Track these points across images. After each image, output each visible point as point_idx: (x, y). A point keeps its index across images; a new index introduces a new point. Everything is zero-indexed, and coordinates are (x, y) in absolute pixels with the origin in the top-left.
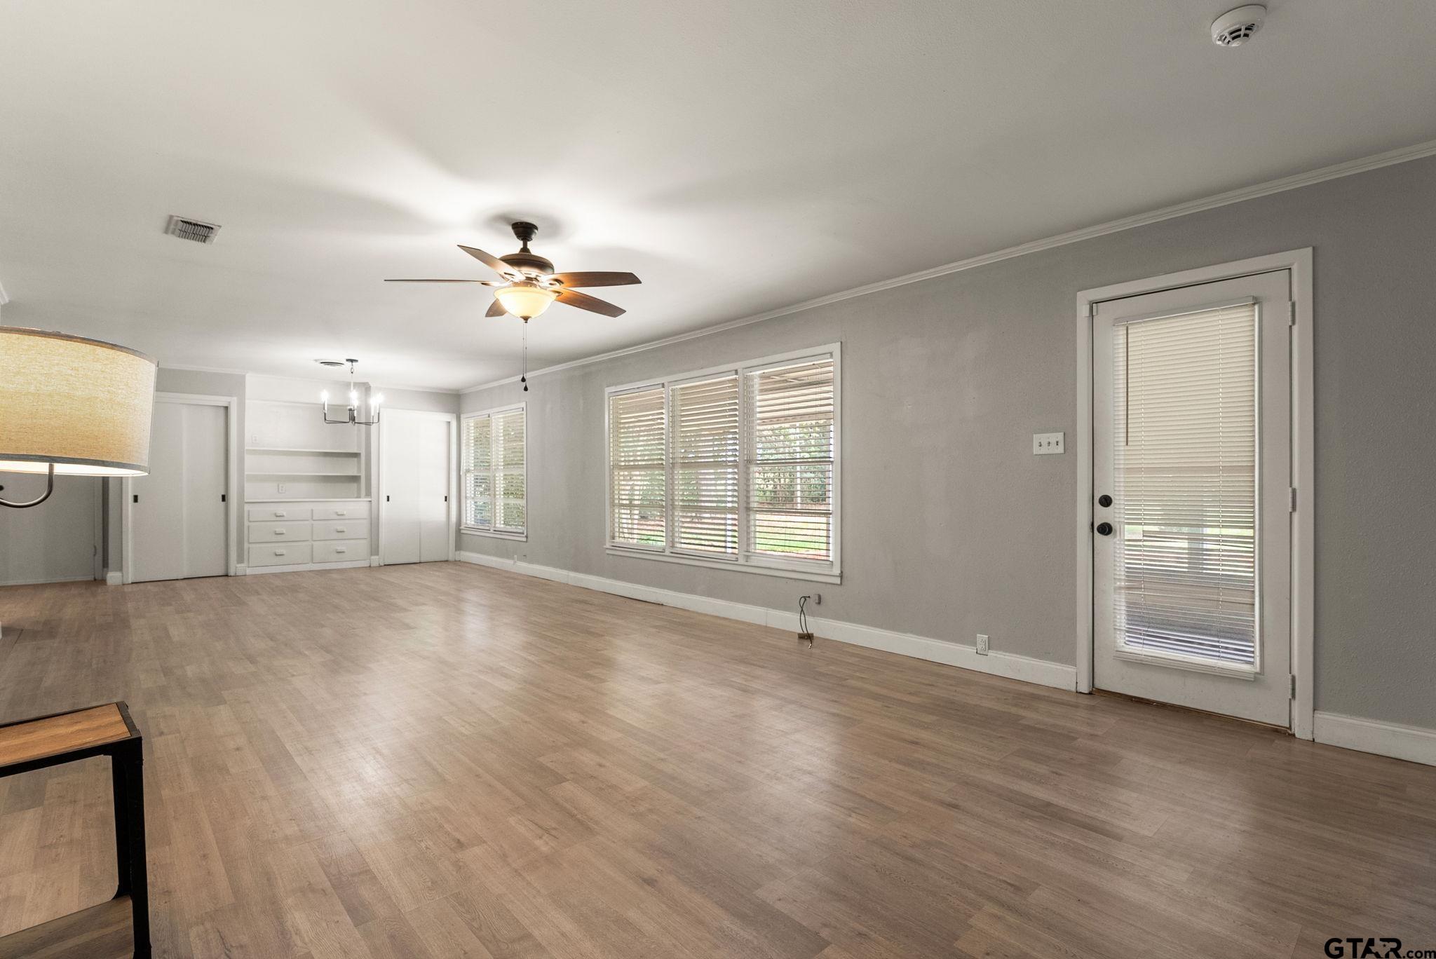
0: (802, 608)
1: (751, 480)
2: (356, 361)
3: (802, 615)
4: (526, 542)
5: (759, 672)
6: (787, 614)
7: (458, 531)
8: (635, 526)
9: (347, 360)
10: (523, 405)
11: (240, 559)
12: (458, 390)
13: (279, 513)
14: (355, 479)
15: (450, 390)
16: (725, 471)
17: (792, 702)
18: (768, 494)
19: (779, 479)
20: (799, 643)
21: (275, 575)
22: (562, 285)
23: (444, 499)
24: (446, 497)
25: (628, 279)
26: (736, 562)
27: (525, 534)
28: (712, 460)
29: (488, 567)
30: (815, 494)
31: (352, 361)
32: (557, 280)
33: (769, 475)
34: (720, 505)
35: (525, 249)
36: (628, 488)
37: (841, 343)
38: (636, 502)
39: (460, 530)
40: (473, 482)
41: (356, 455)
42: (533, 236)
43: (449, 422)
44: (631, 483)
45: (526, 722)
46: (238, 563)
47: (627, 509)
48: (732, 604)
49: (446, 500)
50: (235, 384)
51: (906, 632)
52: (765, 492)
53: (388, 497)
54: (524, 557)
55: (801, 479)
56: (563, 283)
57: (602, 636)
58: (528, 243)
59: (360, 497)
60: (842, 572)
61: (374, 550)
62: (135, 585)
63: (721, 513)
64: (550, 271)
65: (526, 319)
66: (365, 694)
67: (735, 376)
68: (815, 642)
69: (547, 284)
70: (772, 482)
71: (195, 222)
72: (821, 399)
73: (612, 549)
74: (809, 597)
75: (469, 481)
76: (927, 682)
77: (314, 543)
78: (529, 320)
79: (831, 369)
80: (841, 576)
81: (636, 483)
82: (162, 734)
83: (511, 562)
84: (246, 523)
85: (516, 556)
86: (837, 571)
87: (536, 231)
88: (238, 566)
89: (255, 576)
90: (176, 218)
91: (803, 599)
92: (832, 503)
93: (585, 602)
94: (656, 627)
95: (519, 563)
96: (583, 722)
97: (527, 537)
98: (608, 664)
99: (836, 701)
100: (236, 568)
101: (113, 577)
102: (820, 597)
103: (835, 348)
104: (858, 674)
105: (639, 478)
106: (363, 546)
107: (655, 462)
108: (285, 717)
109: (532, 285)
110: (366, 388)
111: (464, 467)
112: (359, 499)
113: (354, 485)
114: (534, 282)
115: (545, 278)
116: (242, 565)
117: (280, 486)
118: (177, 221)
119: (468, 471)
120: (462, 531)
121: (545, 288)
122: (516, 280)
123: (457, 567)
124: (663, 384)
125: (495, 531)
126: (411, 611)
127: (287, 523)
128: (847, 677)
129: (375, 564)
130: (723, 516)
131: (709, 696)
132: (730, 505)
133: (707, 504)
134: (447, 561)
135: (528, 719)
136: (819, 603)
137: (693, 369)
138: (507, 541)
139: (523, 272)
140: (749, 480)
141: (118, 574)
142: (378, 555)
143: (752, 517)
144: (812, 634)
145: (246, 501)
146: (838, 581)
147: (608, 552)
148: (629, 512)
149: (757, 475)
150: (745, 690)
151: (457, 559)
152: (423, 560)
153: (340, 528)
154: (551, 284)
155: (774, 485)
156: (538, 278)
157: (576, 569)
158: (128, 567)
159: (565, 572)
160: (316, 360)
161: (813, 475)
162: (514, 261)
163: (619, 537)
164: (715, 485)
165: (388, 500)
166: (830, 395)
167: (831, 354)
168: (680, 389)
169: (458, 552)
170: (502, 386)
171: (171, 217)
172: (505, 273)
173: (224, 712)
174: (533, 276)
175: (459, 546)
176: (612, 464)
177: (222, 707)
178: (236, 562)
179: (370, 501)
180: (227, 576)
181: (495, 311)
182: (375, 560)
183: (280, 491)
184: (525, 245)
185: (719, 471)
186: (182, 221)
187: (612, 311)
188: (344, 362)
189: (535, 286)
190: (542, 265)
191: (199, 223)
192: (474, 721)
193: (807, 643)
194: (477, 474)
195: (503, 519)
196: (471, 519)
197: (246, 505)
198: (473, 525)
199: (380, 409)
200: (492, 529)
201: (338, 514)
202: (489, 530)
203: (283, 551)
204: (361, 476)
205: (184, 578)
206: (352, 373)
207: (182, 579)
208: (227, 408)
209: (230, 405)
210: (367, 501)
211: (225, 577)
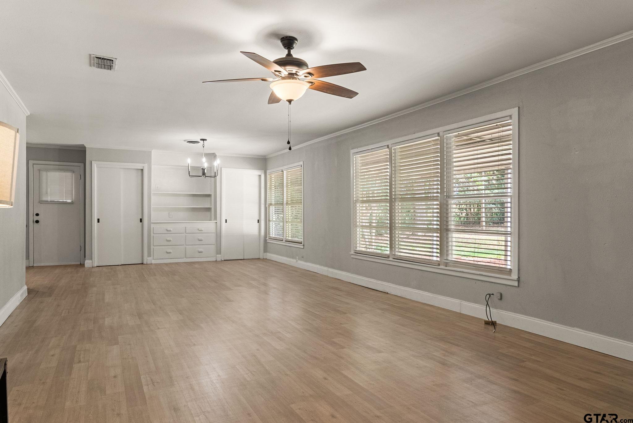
0: (487, 304)
1: (449, 210)
2: (206, 140)
3: (488, 307)
4: (303, 248)
5: (454, 349)
6: (476, 306)
7: (265, 241)
8: (373, 241)
9: (201, 140)
10: (301, 163)
11: (149, 255)
12: (265, 156)
13: (169, 229)
14: (209, 209)
15: (260, 156)
16: (432, 203)
17: (480, 377)
18: (462, 219)
19: (470, 209)
20: (485, 328)
21: (166, 264)
22: (313, 76)
24: (258, 220)
25: (357, 67)
26: (438, 267)
27: (303, 244)
28: (424, 196)
29: (282, 263)
30: (496, 220)
31: (203, 140)
32: (309, 73)
33: (463, 206)
34: (430, 227)
35: (289, 54)
36: (369, 215)
37: (519, 107)
38: (374, 225)
39: (267, 240)
40: (273, 211)
41: (209, 196)
42: (294, 45)
43: (260, 175)
44: (371, 212)
45: (287, 375)
46: (148, 257)
47: (368, 229)
48: (435, 296)
49: (258, 222)
50: (146, 157)
51: (574, 326)
52: (460, 218)
53: (226, 220)
54: (302, 258)
55: (486, 208)
56: (313, 75)
57: (345, 313)
58: (291, 50)
59: (211, 220)
60: (519, 277)
61: (219, 251)
62: (98, 267)
63: (430, 232)
64: (306, 68)
65: (290, 101)
66: (194, 345)
67: (438, 137)
68: (497, 327)
69: (303, 77)
70: (465, 211)
71: (102, 57)
72: (502, 150)
73: (355, 255)
74: (493, 294)
75: (271, 210)
76: (595, 370)
77: (187, 247)
78: (292, 102)
79: (511, 127)
80: (519, 280)
81: (373, 211)
82: (80, 362)
83: (295, 261)
84: (152, 235)
85: (297, 257)
86: (515, 276)
87: (296, 42)
89: (156, 264)
90: (92, 56)
91: (488, 296)
92: (509, 226)
93: (336, 289)
94: (382, 309)
95: (299, 262)
96: (325, 379)
97: (304, 245)
98: (348, 335)
99: (517, 380)
100: (148, 260)
101: (88, 263)
102: (501, 295)
103: (514, 112)
104: (533, 357)
105: (376, 208)
106: (213, 248)
107: (383, 198)
108: (146, 357)
109: (293, 78)
110: (212, 156)
111: (269, 202)
112: (210, 221)
113: (208, 213)
114: (295, 76)
115: (302, 72)
116: (150, 258)
117: (170, 213)
118: (94, 57)
119: (271, 204)
120: (268, 241)
121: (303, 80)
122: (283, 76)
123: (264, 263)
124: (388, 146)
125: (286, 241)
126: (232, 290)
127: (172, 235)
128: (525, 360)
129: (219, 259)
130: (431, 234)
131: (417, 366)
132: (435, 227)
133: (420, 226)
134: (259, 259)
135: (288, 373)
136: (501, 299)
137: (408, 135)
138: (292, 248)
139: (287, 70)
140: (448, 209)
141: (90, 261)
142: (220, 254)
143: (450, 236)
144: (496, 322)
145: (152, 222)
146: (516, 284)
147: (352, 256)
148: (369, 231)
149: (454, 206)
150: (444, 364)
151: (264, 258)
152: (245, 258)
153: (200, 238)
154: (305, 76)
155: (467, 213)
156: (298, 73)
157: (332, 267)
158: (95, 258)
159: (326, 268)
160: (185, 141)
161: (494, 206)
162: (281, 63)
163: (360, 247)
164: (427, 213)
165: (226, 222)
166: (511, 147)
167: (510, 117)
168: (400, 148)
169: (265, 254)
170: (289, 152)
171: (90, 55)
172: (275, 71)
173: (115, 350)
174: (294, 72)
175: (265, 251)
176: (355, 199)
177: (115, 346)
178: (147, 257)
180: (143, 264)
181: (273, 100)
182: (219, 258)
183: (170, 217)
184: (289, 52)
185: (429, 203)
186: (96, 57)
187: (349, 94)
188: (199, 141)
189: (296, 79)
190: (300, 64)
191: (105, 58)
192: (255, 370)
193: (491, 328)
194: (276, 206)
195: (290, 234)
196: (272, 233)
197: (152, 224)
198: (274, 237)
199: (221, 168)
200: (284, 240)
201: (200, 229)
202: (283, 241)
203: (171, 251)
204: (211, 208)
205: (122, 265)
206: (203, 147)
207: (121, 265)
208: (142, 170)
209: (144, 168)
210: (215, 222)
211: (141, 265)
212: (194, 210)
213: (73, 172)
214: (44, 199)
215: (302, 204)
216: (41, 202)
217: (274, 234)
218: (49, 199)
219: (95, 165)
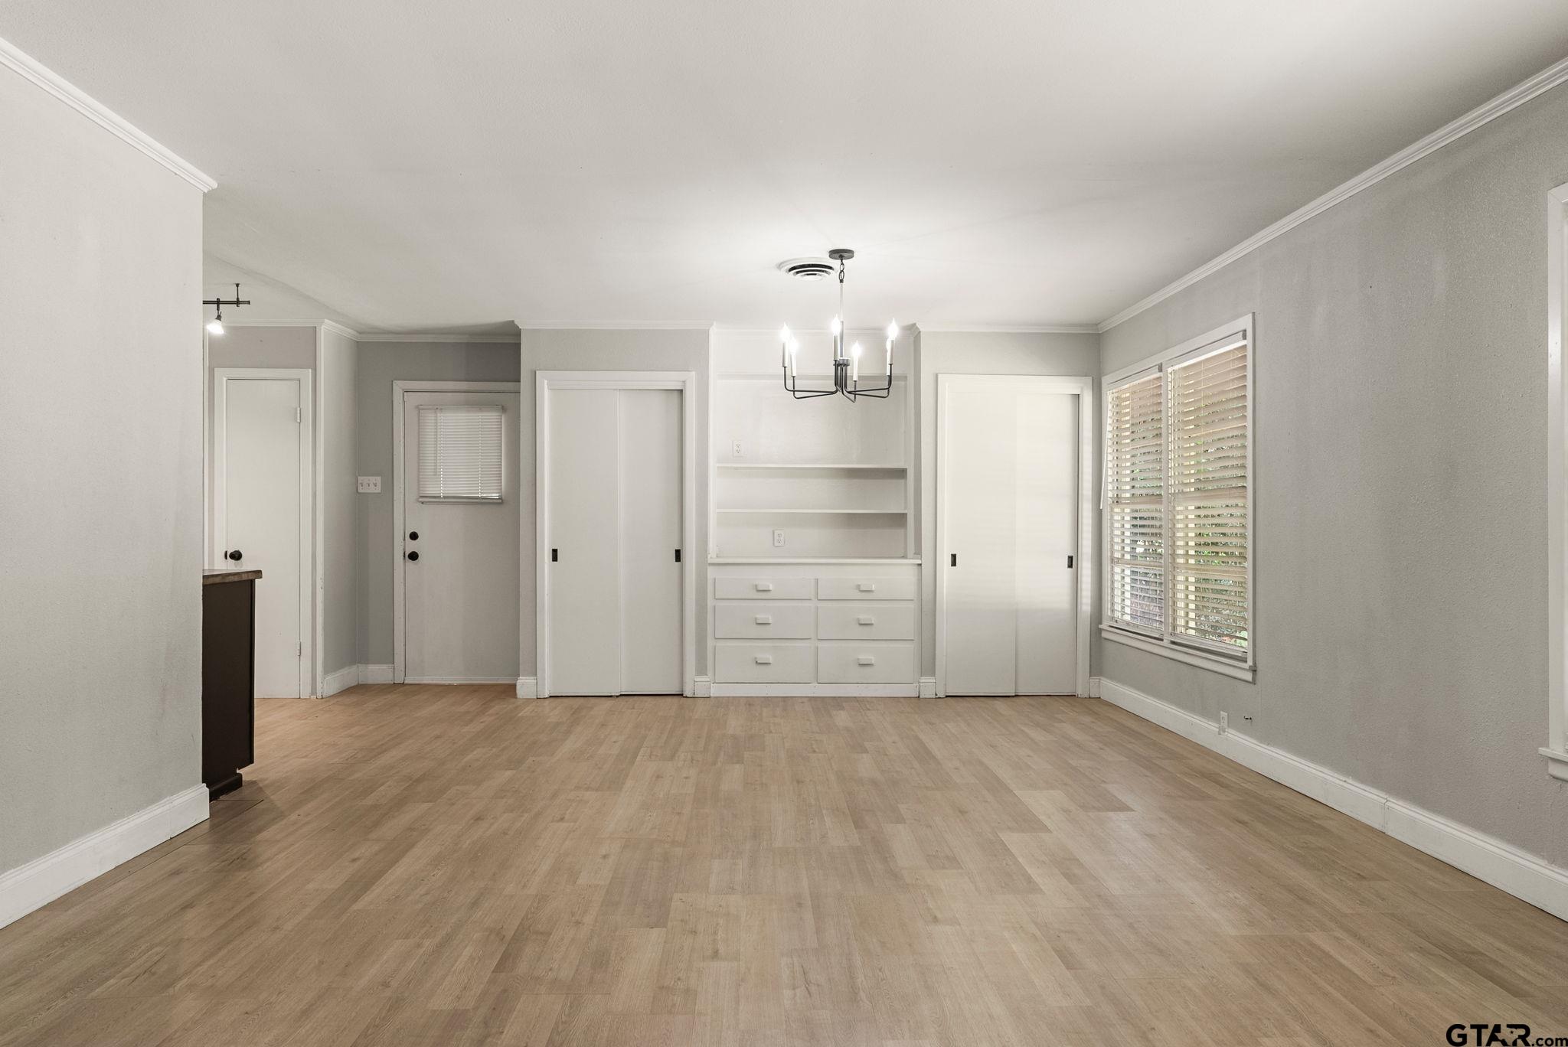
2: (850, 254)
4: (1254, 682)
7: (1096, 633)
9: (833, 255)
10: (1245, 322)
11: (701, 670)
12: (1096, 322)
13: (763, 585)
14: (899, 520)
15: (1081, 325)
21: (751, 703)
23: (1066, 562)
24: (1071, 558)
27: (1250, 662)
29: (1159, 728)
31: (840, 254)
39: (1100, 630)
40: (1128, 526)
41: (901, 473)
43: (1078, 395)
46: (697, 675)
49: (1070, 566)
50: (692, 348)
53: (954, 557)
54: (1248, 722)
59: (903, 558)
61: (928, 665)
62: (552, 699)
75: (1119, 522)
77: (820, 645)
83: (1212, 726)
84: (710, 602)
85: (1223, 714)
88: (698, 679)
89: (722, 700)
95: (1234, 735)
97: (1254, 671)
100: (697, 684)
101: (524, 687)
106: (906, 653)
111: (1109, 491)
112: (901, 561)
113: (897, 533)
116: (704, 678)
117: (776, 533)
119: (1118, 500)
120: (1104, 635)
123: (1087, 719)
125: (1173, 643)
127: (776, 604)
129: (928, 693)
134: (1072, 697)
138: (1204, 674)
141: (532, 681)
142: (933, 674)
145: (710, 561)
147: (1556, 771)
151: (1093, 696)
152: (1022, 691)
153: (864, 617)
157: (1412, 795)
158: (544, 670)
159: (1377, 791)
160: (779, 265)
165: (954, 563)
169: (1095, 680)
170: (1191, 289)
175: (1097, 667)
178: (694, 673)
179: (921, 565)
180: (682, 695)
182: (929, 687)
183: (777, 544)
188: (828, 260)
194: (1138, 507)
195: (1192, 615)
196: (1123, 608)
197: (710, 569)
198: (1128, 624)
199: (937, 375)
200: (1167, 639)
201: (863, 588)
202: (1162, 640)
203: (768, 657)
204: (906, 514)
205: (621, 695)
206: (841, 281)
207: (617, 696)
208: (681, 391)
209: (685, 386)
210: (914, 564)
211: (676, 699)
212: (852, 521)
213: (504, 409)
214: (431, 490)
215: (1245, 497)
216: (425, 500)
217: (1128, 610)
218: (442, 490)
219: (546, 382)
